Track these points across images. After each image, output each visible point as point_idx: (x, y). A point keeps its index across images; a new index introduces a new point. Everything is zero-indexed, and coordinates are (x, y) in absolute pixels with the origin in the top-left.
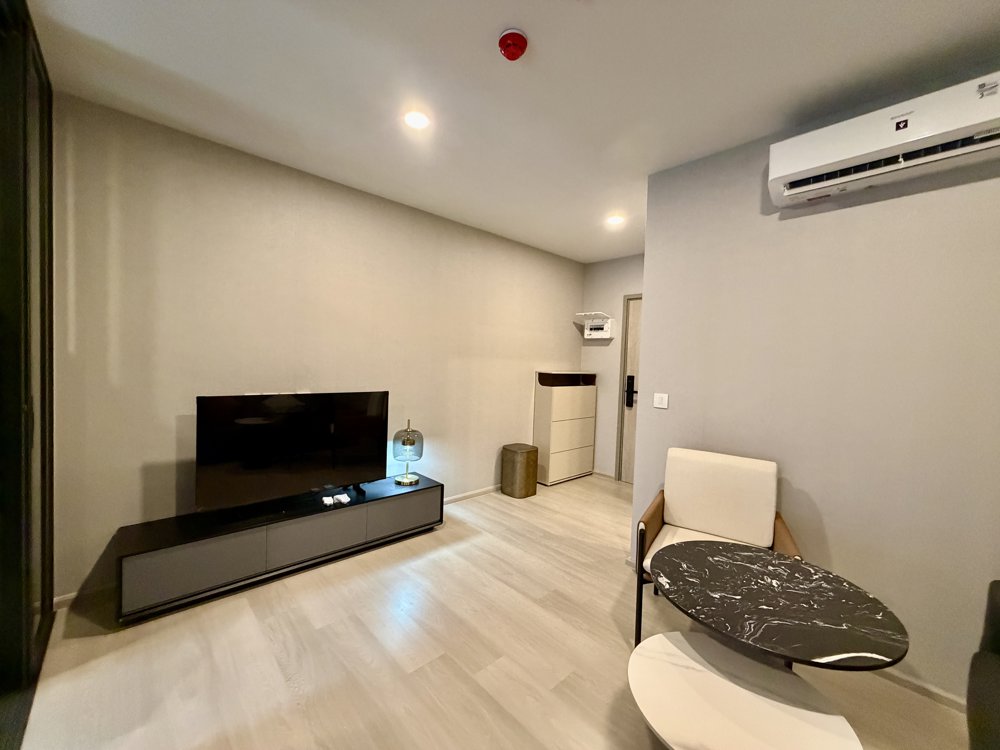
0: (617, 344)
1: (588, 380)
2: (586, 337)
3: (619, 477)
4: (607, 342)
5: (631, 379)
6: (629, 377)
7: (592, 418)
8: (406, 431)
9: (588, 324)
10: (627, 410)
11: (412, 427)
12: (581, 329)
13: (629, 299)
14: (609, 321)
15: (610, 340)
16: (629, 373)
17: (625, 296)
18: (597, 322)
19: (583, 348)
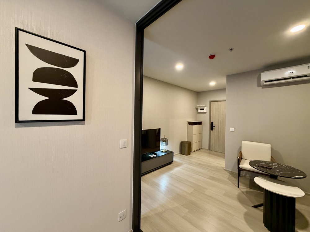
0: (208, 114)
1: (200, 123)
2: (199, 112)
3: (210, 149)
4: (205, 113)
5: (212, 123)
6: (212, 122)
7: (201, 134)
8: (164, 138)
9: (199, 108)
10: (211, 131)
11: (165, 137)
12: (197, 109)
13: (211, 102)
14: (206, 107)
15: (206, 112)
16: (212, 121)
17: (210, 101)
18: (202, 108)
19: (198, 114)
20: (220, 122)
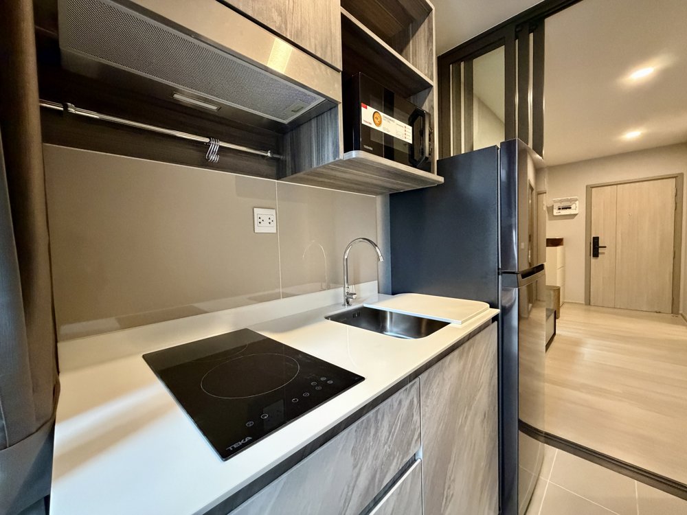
2: (555, 214)
3: (588, 302)
4: (573, 216)
5: (596, 240)
6: (594, 238)
9: (556, 206)
10: (593, 260)
13: (590, 188)
14: (577, 202)
15: (576, 215)
16: (593, 235)
17: (587, 186)
18: (565, 204)
20: (619, 236)
